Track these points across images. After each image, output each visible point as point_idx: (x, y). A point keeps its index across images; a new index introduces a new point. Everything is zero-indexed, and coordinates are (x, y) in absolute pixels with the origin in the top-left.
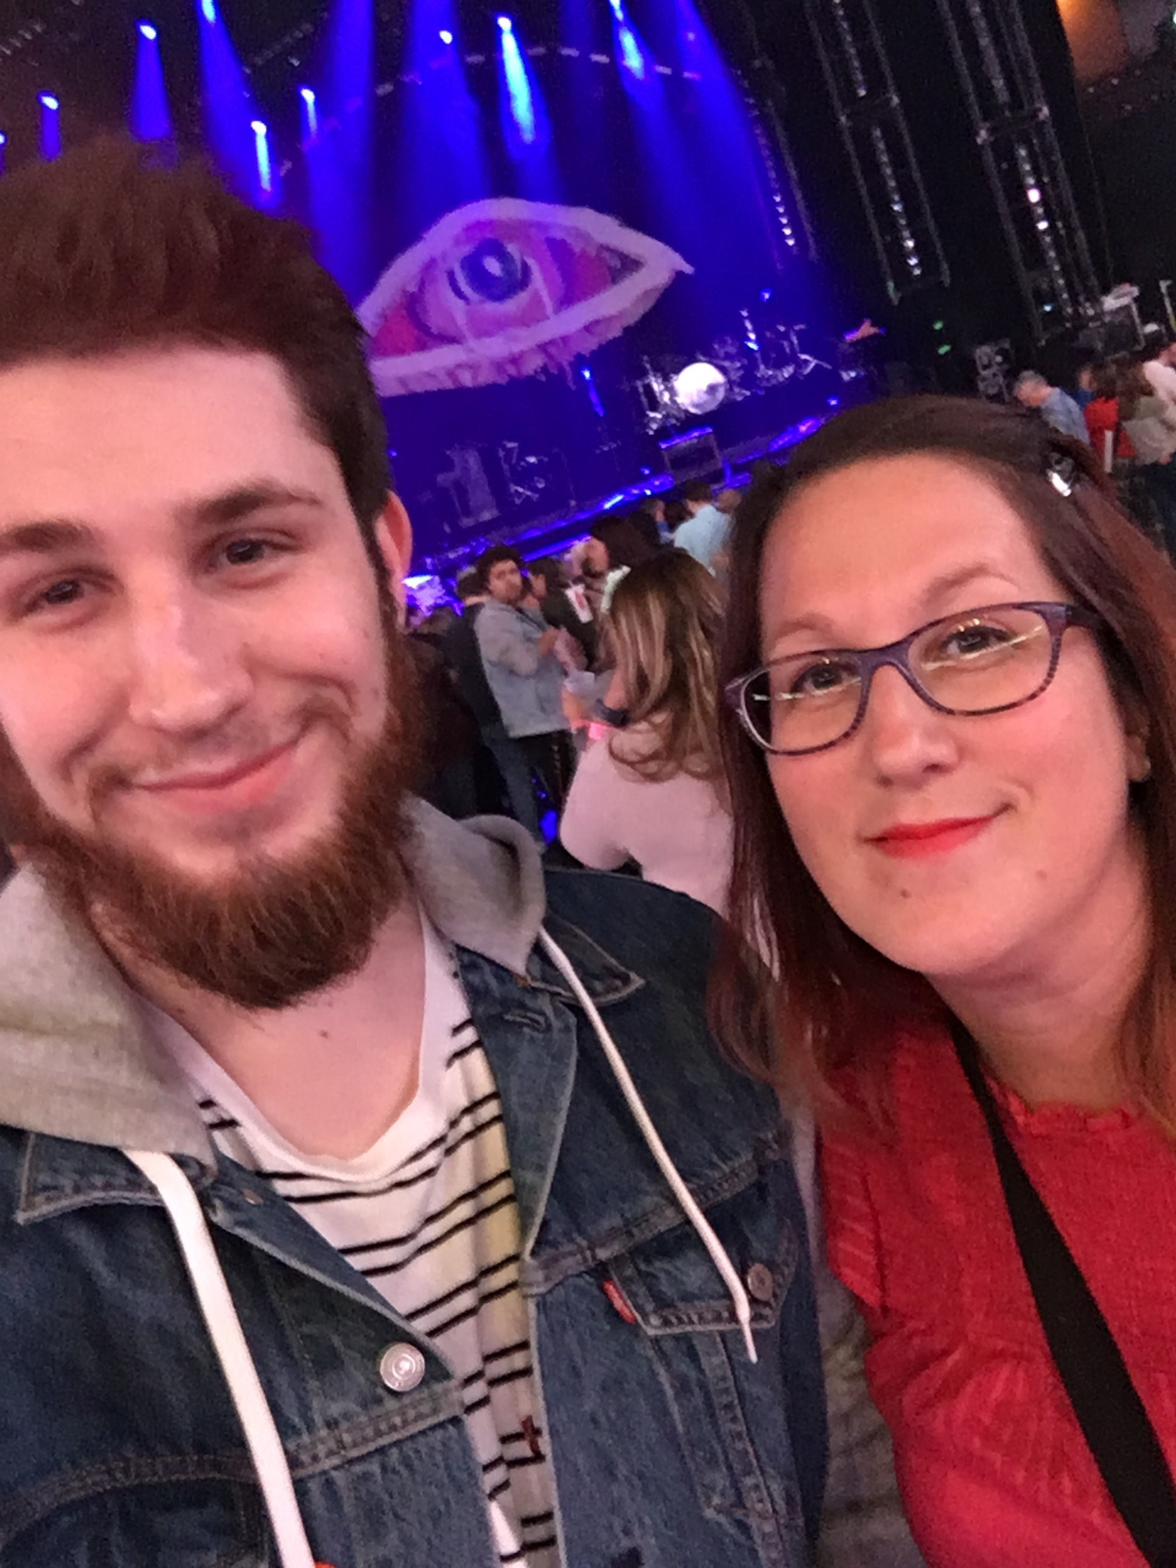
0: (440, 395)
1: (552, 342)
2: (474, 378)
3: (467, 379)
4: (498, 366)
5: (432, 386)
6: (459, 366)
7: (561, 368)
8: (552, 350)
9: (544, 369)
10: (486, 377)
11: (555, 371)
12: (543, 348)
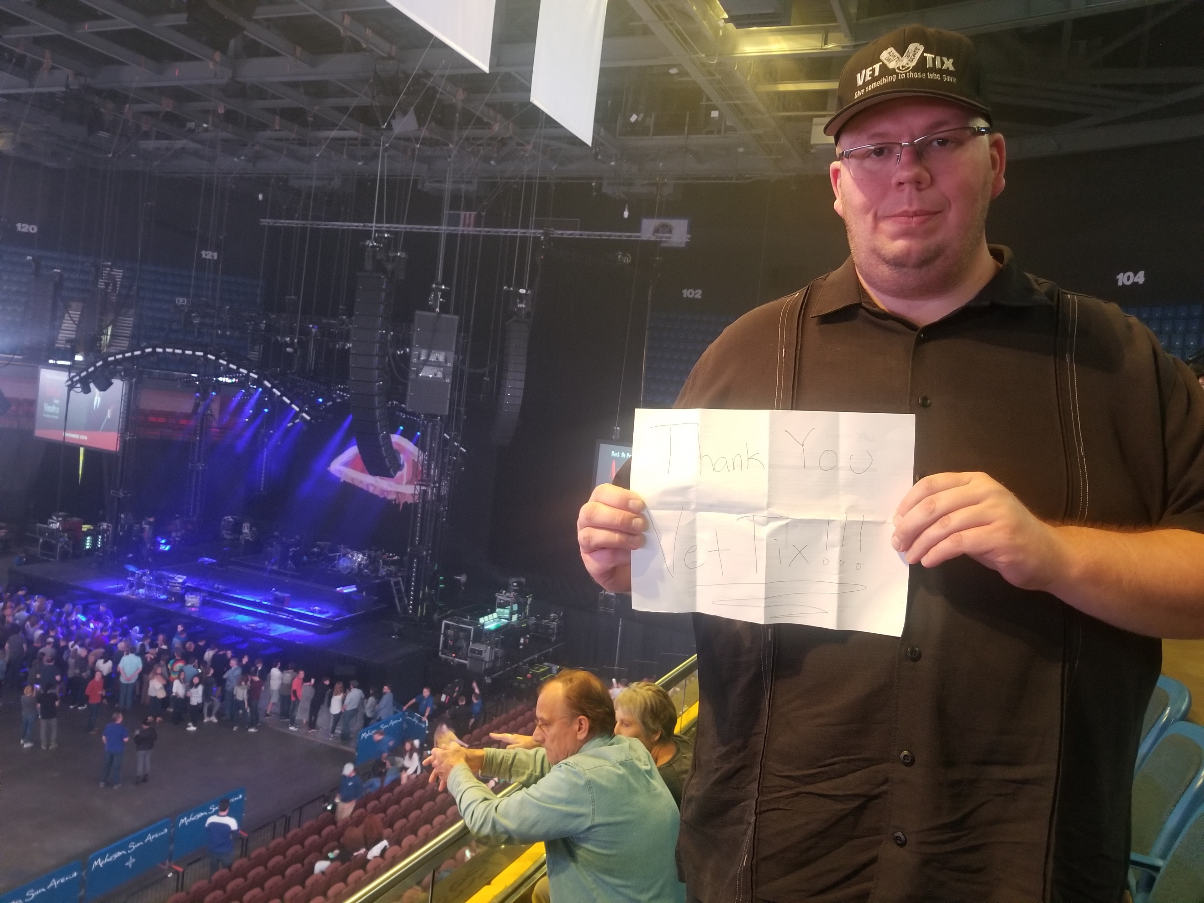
0: (361, 490)
1: (400, 493)
2: (374, 490)
3: (371, 490)
4: (383, 491)
5: (361, 486)
6: (370, 484)
7: (400, 503)
8: (400, 495)
9: (395, 500)
10: (377, 492)
11: (397, 503)
12: (398, 493)
